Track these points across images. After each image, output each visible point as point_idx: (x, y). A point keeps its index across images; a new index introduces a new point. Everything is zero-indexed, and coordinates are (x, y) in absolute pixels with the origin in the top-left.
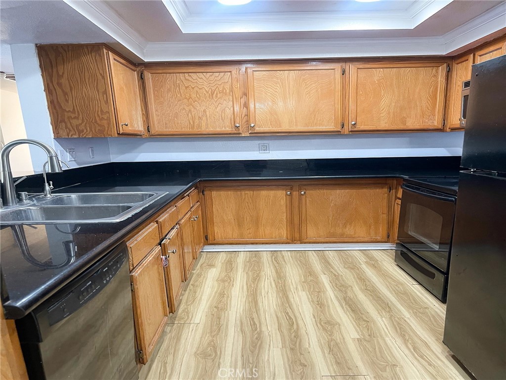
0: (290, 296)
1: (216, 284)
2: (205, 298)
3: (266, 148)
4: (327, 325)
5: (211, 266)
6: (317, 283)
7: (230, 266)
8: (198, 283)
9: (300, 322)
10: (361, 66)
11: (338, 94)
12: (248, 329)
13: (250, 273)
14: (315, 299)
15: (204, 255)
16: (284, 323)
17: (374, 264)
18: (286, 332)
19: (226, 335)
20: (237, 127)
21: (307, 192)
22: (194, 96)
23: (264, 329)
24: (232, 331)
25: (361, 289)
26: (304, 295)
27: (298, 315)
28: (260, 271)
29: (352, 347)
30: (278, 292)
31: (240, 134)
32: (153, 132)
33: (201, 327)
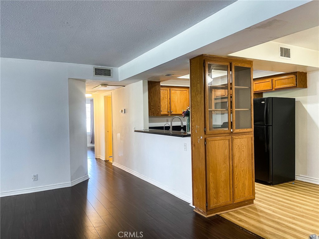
20: (169, 112)
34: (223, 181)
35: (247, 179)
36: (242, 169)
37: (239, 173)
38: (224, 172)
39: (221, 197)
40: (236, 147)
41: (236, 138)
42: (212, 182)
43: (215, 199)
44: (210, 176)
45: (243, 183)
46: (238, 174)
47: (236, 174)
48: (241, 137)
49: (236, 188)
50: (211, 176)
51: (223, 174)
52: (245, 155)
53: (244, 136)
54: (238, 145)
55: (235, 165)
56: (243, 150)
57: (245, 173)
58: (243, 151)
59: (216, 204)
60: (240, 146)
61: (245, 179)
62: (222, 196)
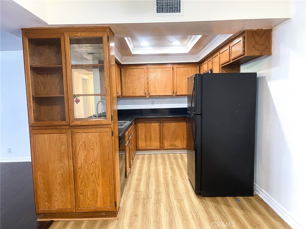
0: (158, 167)
1: (140, 164)
2: (137, 168)
3: (153, 103)
4: (165, 173)
5: (138, 159)
6: (165, 163)
7: (143, 159)
8: (135, 164)
9: (159, 173)
10: (177, 67)
11: (172, 78)
12: (147, 175)
13: (149, 161)
14: (164, 167)
15: (136, 155)
16: (156, 173)
17: (182, 158)
18: (156, 175)
19: (143, 176)
20: (145, 93)
21: (165, 124)
22: (134, 79)
23: (151, 174)
24: (144, 175)
25: (176, 165)
26: (161, 167)
27: (159, 171)
28: (151, 160)
29: (169, 178)
30: (155, 166)
31: (146, 96)
32: (123, 95)
33: (137, 174)
34: (59, 184)
35: (100, 185)
36: (92, 172)
37: (86, 177)
38: (60, 172)
39: (56, 202)
40: (80, 143)
41: (79, 131)
42: (41, 183)
43: (46, 203)
44: (38, 175)
45: (93, 190)
46: (84, 176)
47: (81, 177)
48: (87, 131)
49: (82, 194)
50: (40, 175)
51: (59, 174)
52: (95, 154)
53: (93, 130)
54: (84, 140)
55: (79, 165)
56: (92, 147)
57: (97, 178)
58: (92, 149)
59: (48, 208)
60: (86, 143)
61: (97, 185)
62: (58, 200)
